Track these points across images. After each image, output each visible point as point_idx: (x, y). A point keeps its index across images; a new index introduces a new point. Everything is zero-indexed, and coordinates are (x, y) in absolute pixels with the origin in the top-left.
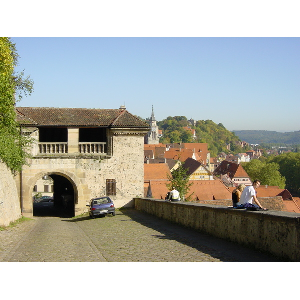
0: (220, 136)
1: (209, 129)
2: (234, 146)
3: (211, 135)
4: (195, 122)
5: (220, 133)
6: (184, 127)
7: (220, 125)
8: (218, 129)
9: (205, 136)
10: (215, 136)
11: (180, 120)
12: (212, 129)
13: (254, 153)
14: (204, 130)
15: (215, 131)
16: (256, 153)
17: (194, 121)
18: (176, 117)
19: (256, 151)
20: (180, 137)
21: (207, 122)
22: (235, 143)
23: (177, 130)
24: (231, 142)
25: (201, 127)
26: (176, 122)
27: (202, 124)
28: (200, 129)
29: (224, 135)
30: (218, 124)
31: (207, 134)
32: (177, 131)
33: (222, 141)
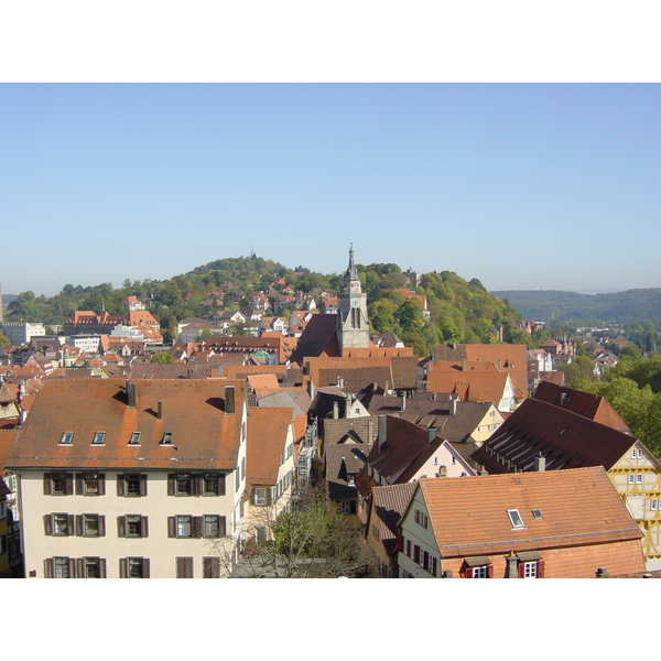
0: (479, 308)
1: (451, 293)
2: (512, 331)
3: (457, 306)
4: (418, 277)
5: (477, 301)
6: (396, 290)
7: (475, 283)
8: (472, 291)
9: (444, 308)
10: (465, 309)
11: (384, 272)
12: (458, 292)
13: (559, 348)
14: (440, 294)
15: (466, 297)
16: (563, 348)
17: (414, 274)
18: (373, 265)
19: (562, 343)
20: (395, 315)
21: (445, 276)
22: (513, 324)
23: (386, 296)
24: (505, 323)
25: (433, 289)
26: (376, 277)
27: (435, 281)
28: (432, 293)
29: (487, 307)
30: (468, 280)
31: (449, 305)
32: (385, 300)
33: (486, 321)
